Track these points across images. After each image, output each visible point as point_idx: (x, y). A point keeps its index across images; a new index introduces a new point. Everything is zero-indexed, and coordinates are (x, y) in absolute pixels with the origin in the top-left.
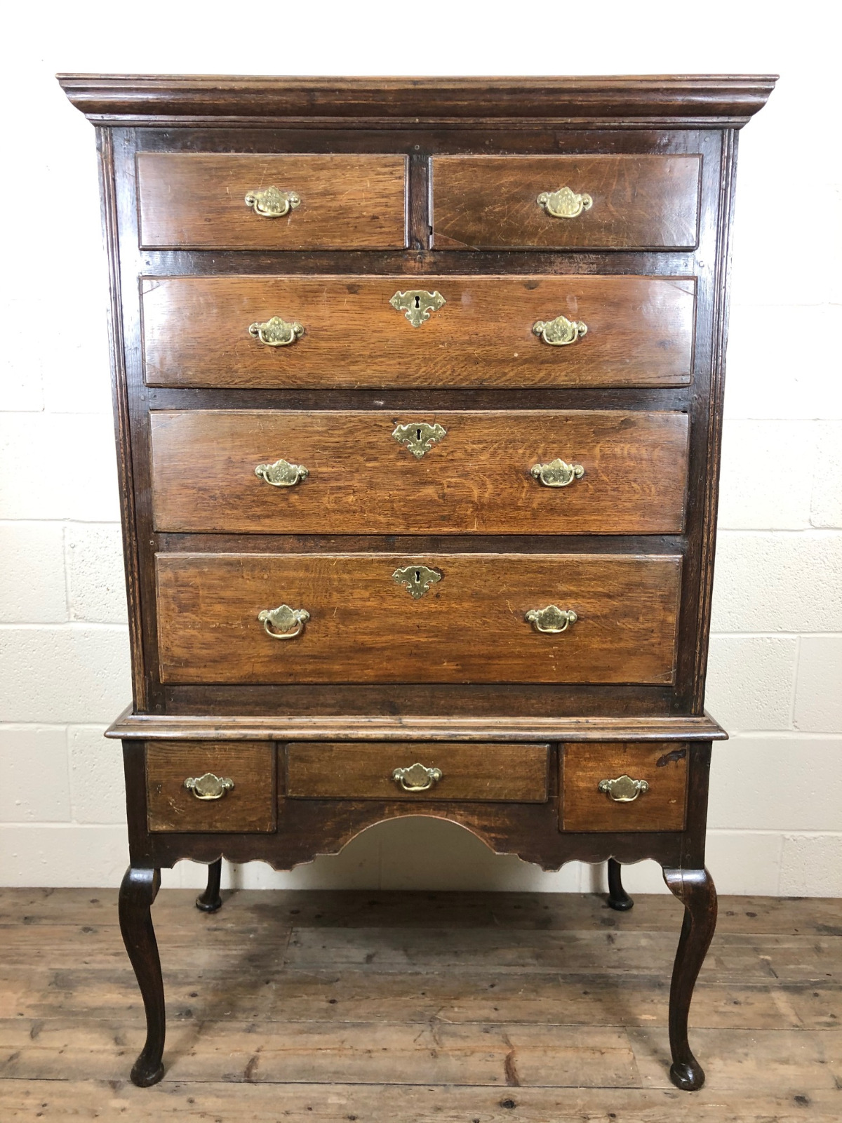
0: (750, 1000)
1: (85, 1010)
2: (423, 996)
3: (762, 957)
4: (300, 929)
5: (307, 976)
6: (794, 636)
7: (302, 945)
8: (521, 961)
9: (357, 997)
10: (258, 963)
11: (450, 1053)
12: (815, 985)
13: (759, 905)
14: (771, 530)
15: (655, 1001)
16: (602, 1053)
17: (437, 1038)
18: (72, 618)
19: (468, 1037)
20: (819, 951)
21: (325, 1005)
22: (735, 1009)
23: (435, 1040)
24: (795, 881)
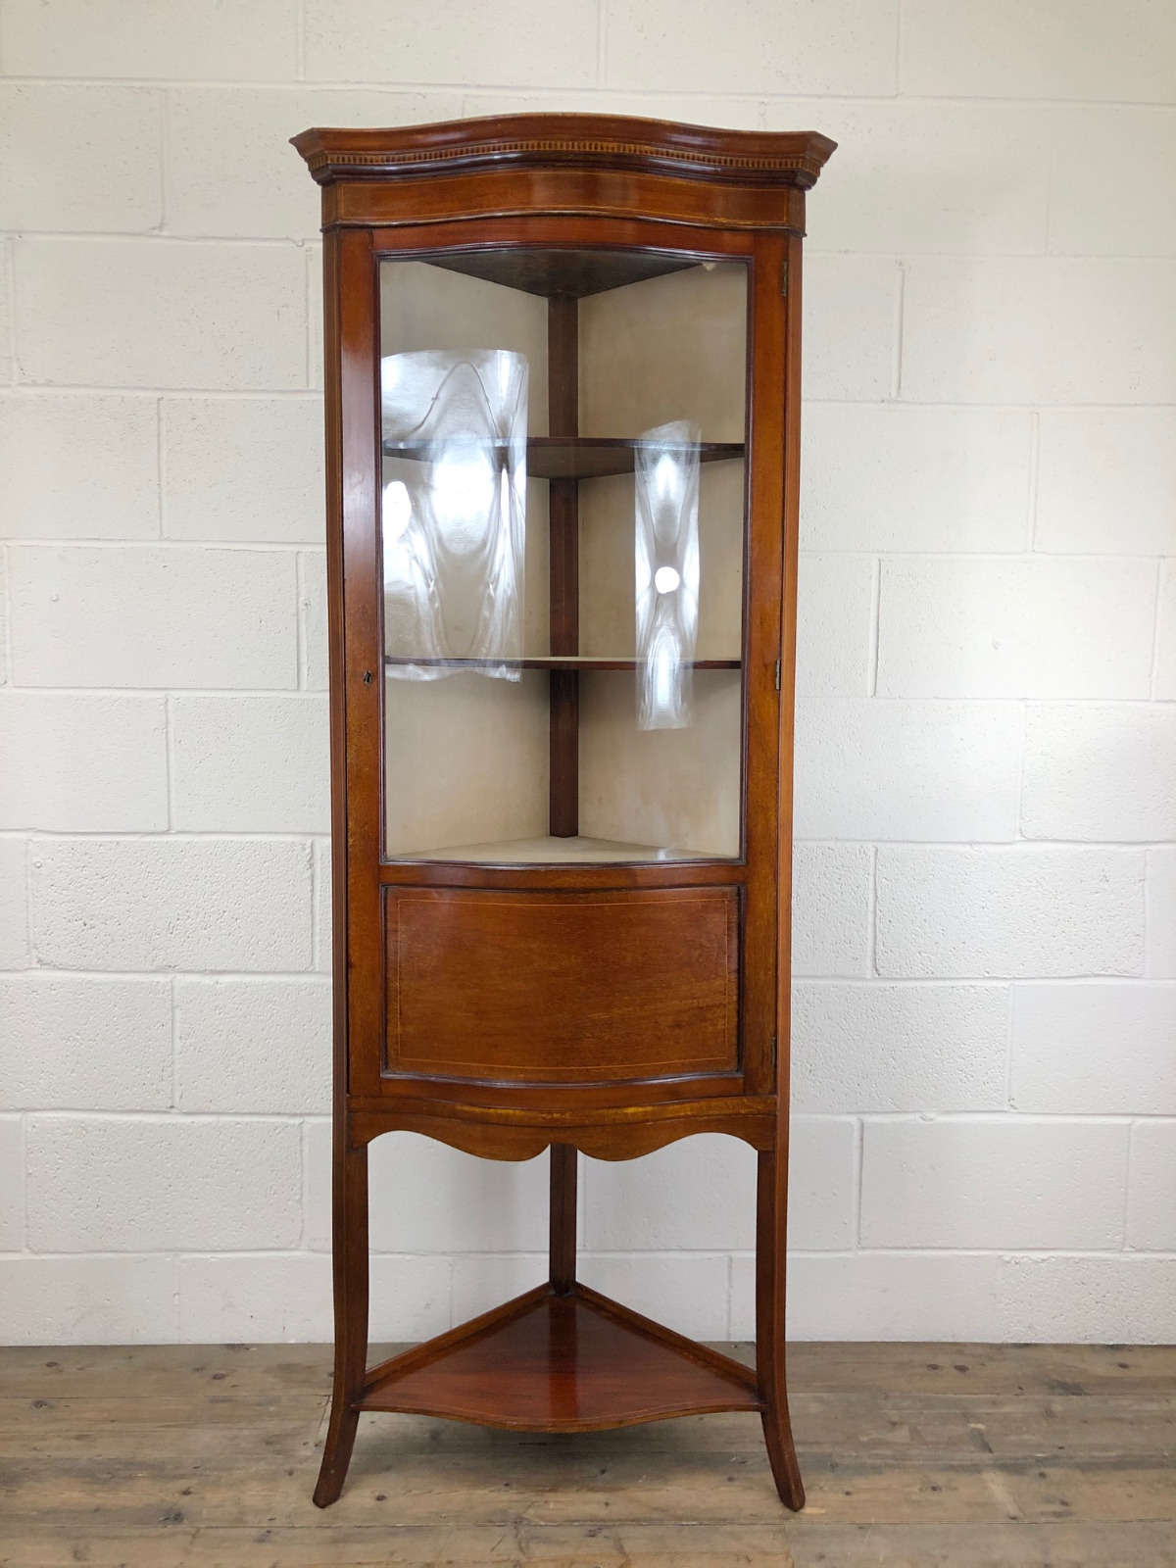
1: (33, 1513)
2: (507, 1488)
3: (973, 1425)
6: (1006, 984)
9: (418, 1492)
12: (1040, 1461)
14: (970, 843)
15: (826, 1488)
17: (523, 1545)
18: (35, 965)
19: (565, 1542)
20: (1051, 1417)
21: (370, 1503)
22: (934, 1497)
23: (521, 1549)
24: (1019, 1321)
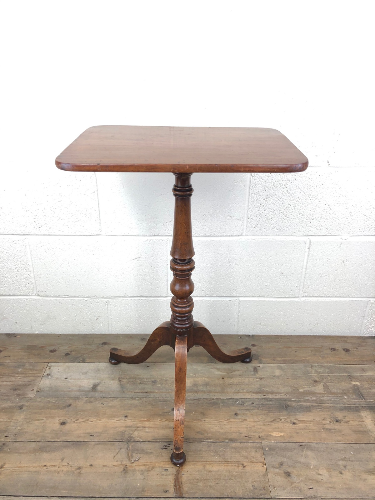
0: (347, 419)
4: (53, 364)
5: (49, 402)
7: (52, 377)
8: (195, 389)
10: (19, 391)
11: (137, 468)
13: (351, 343)
16: (244, 467)
